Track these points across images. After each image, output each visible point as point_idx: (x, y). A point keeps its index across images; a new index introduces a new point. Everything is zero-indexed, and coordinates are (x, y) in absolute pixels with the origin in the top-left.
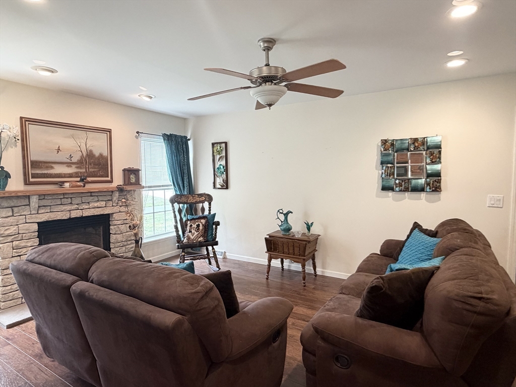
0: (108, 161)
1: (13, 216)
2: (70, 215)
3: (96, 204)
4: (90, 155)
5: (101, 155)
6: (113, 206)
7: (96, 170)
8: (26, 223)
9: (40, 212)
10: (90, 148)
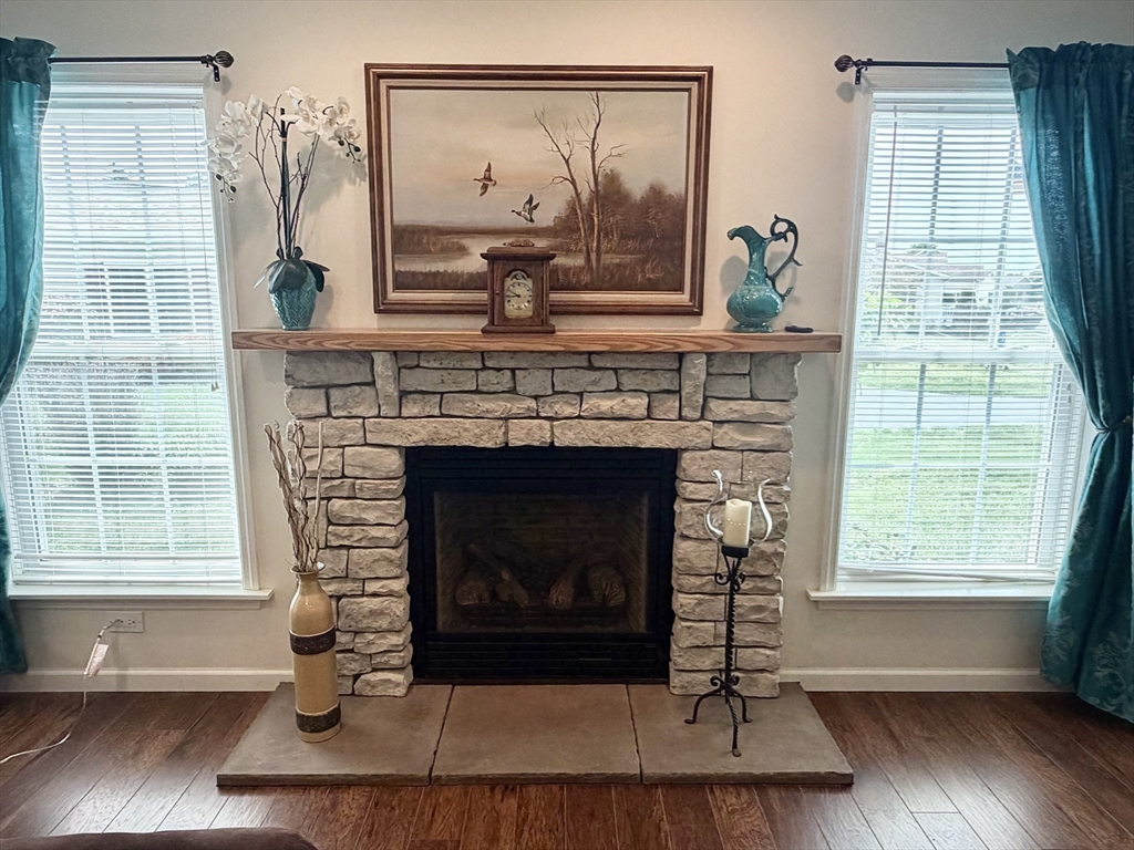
0: (684, 218)
1: (329, 415)
2: (506, 433)
3: (606, 404)
4: (609, 192)
5: (656, 193)
6: (681, 418)
7: (628, 258)
8: (366, 444)
9: (405, 413)
10: (608, 166)
